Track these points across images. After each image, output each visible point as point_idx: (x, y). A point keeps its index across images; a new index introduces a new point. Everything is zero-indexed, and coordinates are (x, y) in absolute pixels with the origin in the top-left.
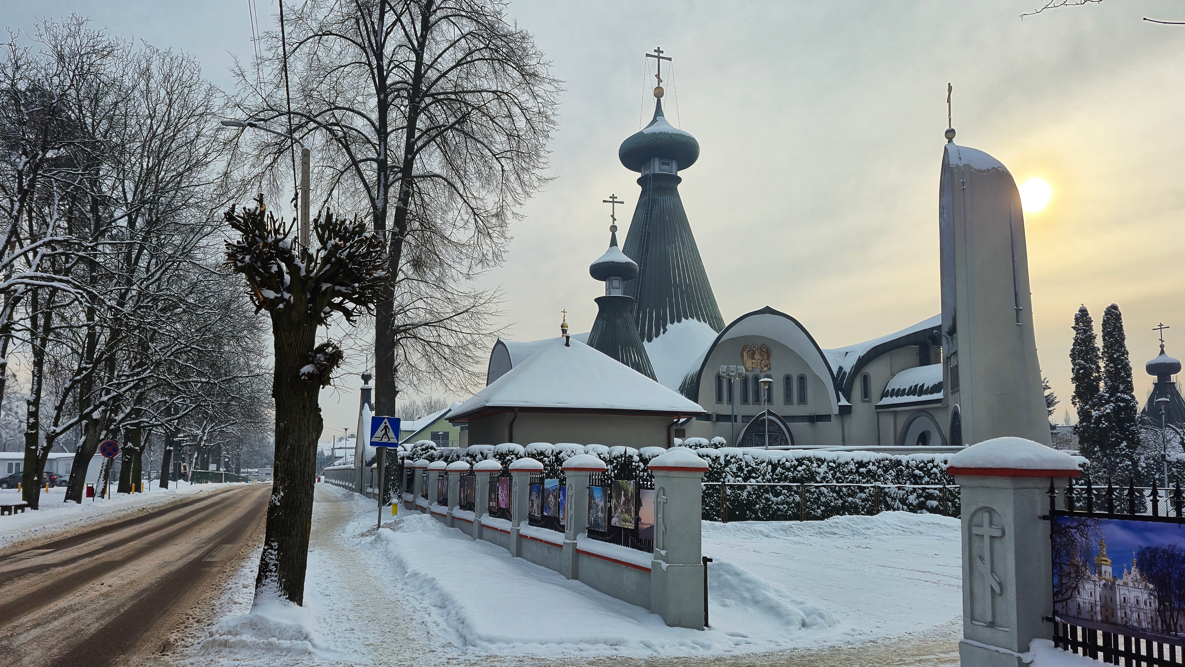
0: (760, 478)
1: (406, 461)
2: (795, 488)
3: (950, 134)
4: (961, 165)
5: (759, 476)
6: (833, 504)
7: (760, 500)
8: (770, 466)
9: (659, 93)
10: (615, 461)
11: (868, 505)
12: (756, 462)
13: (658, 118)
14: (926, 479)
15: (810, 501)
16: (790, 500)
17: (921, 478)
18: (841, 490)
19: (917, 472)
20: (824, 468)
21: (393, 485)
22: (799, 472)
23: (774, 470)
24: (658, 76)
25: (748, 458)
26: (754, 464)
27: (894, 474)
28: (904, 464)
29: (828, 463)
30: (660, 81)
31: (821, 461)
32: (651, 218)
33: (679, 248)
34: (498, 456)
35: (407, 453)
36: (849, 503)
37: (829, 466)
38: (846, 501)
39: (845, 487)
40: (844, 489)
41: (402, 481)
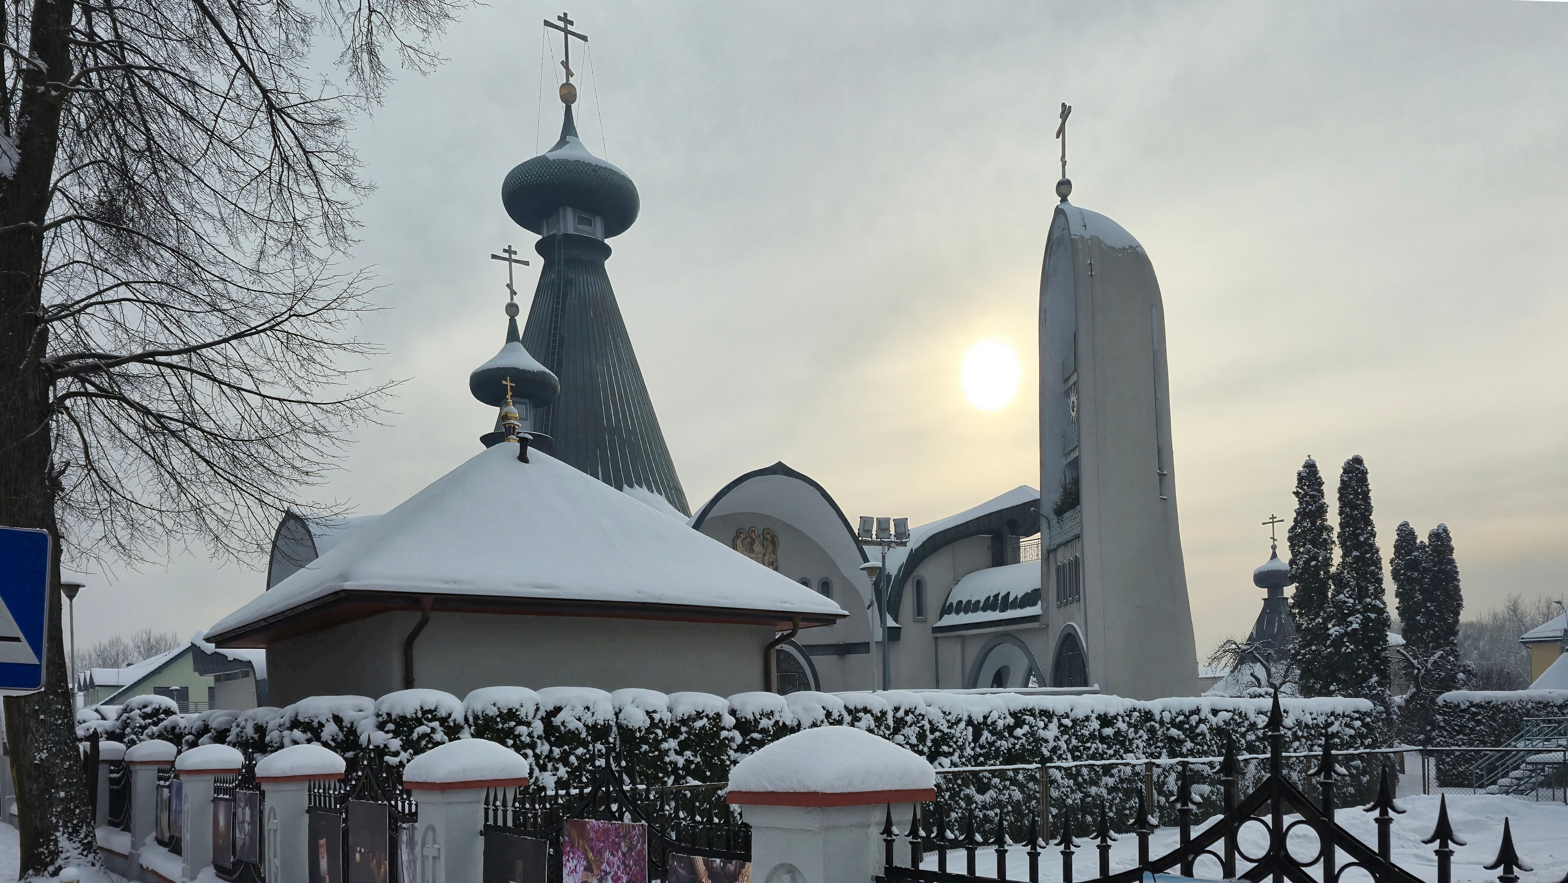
0: (957, 755)
1: (105, 745)
2: (1011, 774)
3: (1064, 187)
4: (1087, 236)
5: (954, 750)
6: (1070, 801)
7: (957, 803)
8: (970, 729)
9: (568, 95)
10: (684, 729)
11: (1118, 800)
12: (948, 721)
13: (568, 138)
14: (1189, 745)
15: (1036, 798)
16: (1004, 798)
17: (1180, 743)
18: (1079, 773)
19: (1174, 732)
20: (1052, 731)
21: (67, 814)
22: (1018, 738)
23: (977, 736)
24: (565, 64)
25: (934, 714)
26: (946, 725)
27: (1145, 737)
28: (1158, 718)
29: (1059, 720)
30: (569, 74)
31: (1047, 715)
32: (564, 310)
33: (614, 366)
34: (391, 726)
35: (110, 724)
36: (1093, 797)
37: (1061, 725)
38: (1087, 795)
39: (1086, 766)
40: (1085, 771)
41: (93, 800)
